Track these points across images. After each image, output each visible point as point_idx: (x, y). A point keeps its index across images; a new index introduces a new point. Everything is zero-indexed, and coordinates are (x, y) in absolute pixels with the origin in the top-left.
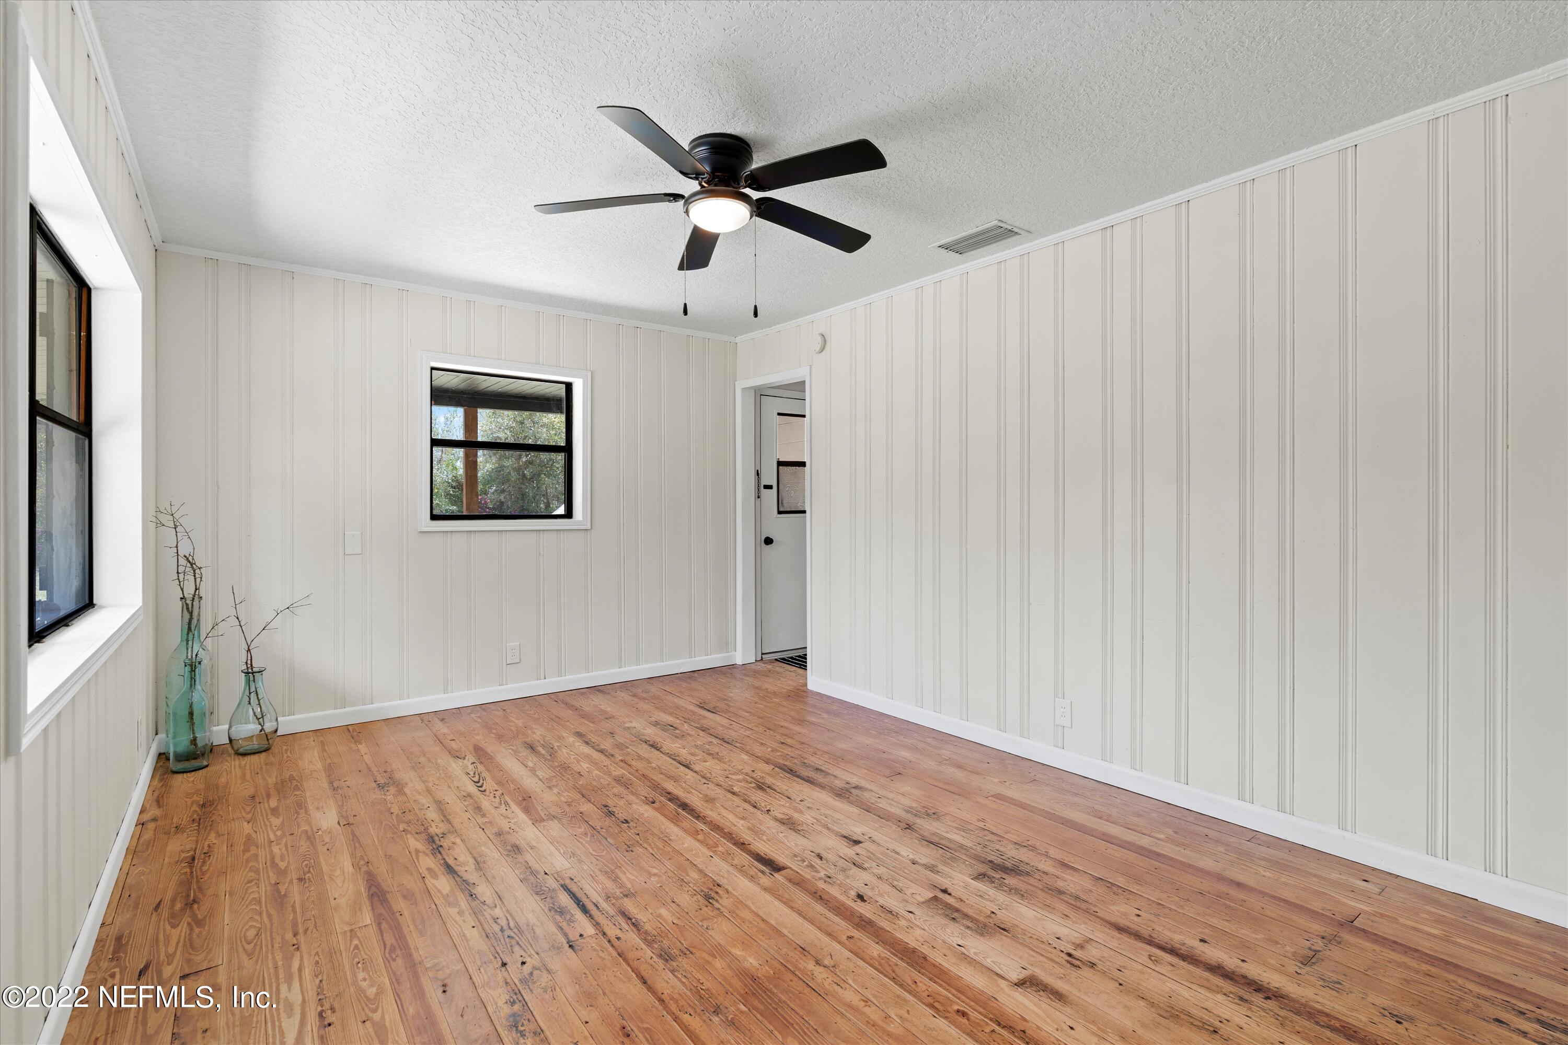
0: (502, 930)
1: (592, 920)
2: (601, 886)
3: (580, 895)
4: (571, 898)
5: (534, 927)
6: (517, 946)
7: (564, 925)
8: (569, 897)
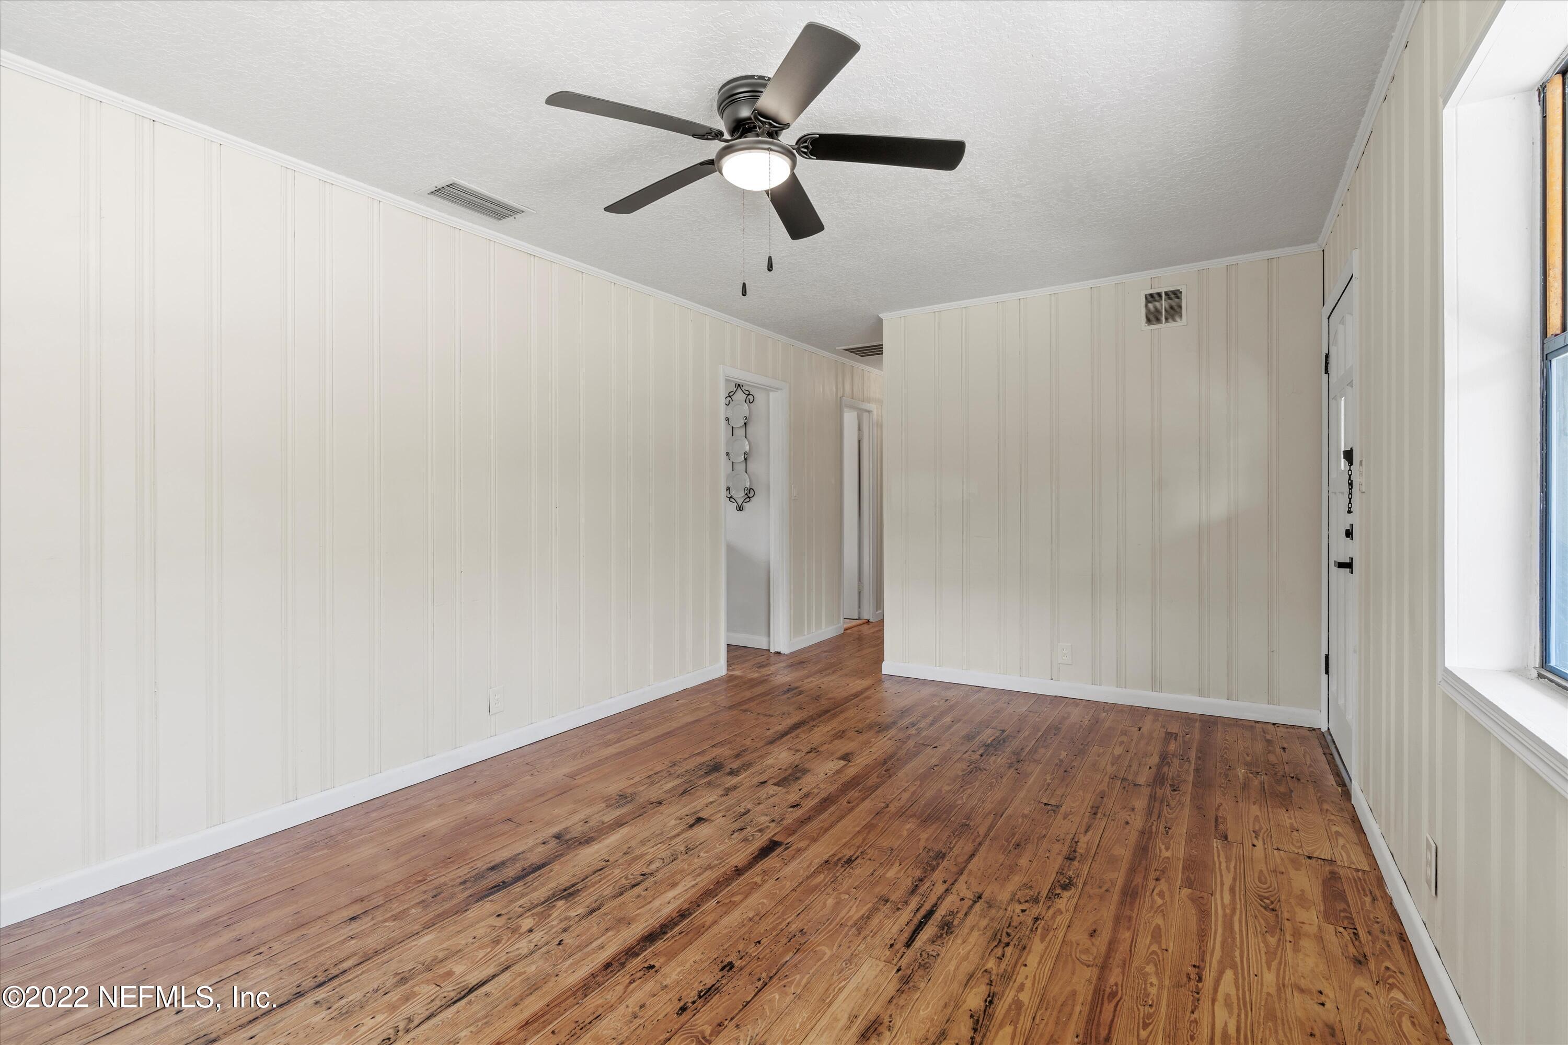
0: (1008, 944)
1: (938, 904)
2: (885, 921)
3: (912, 927)
4: (921, 930)
5: (982, 929)
6: (1012, 924)
7: (961, 915)
8: (921, 933)
